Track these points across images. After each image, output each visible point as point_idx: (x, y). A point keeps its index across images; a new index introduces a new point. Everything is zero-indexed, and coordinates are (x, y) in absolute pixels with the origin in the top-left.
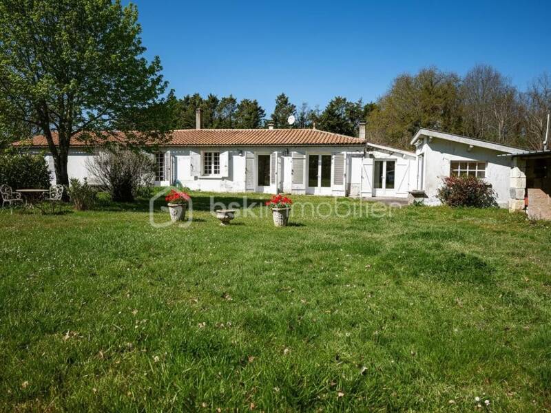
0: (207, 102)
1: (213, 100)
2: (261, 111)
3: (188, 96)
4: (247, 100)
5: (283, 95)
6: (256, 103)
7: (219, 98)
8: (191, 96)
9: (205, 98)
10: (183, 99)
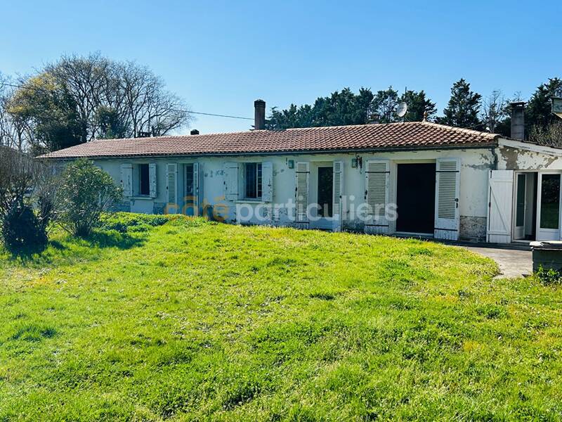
0: (358, 98)
1: (366, 95)
2: (430, 105)
3: (336, 93)
4: (411, 92)
5: (462, 80)
6: (422, 95)
7: (375, 93)
8: (340, 93)
9: (357, 93)
10: (330, 97)
